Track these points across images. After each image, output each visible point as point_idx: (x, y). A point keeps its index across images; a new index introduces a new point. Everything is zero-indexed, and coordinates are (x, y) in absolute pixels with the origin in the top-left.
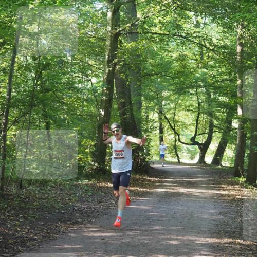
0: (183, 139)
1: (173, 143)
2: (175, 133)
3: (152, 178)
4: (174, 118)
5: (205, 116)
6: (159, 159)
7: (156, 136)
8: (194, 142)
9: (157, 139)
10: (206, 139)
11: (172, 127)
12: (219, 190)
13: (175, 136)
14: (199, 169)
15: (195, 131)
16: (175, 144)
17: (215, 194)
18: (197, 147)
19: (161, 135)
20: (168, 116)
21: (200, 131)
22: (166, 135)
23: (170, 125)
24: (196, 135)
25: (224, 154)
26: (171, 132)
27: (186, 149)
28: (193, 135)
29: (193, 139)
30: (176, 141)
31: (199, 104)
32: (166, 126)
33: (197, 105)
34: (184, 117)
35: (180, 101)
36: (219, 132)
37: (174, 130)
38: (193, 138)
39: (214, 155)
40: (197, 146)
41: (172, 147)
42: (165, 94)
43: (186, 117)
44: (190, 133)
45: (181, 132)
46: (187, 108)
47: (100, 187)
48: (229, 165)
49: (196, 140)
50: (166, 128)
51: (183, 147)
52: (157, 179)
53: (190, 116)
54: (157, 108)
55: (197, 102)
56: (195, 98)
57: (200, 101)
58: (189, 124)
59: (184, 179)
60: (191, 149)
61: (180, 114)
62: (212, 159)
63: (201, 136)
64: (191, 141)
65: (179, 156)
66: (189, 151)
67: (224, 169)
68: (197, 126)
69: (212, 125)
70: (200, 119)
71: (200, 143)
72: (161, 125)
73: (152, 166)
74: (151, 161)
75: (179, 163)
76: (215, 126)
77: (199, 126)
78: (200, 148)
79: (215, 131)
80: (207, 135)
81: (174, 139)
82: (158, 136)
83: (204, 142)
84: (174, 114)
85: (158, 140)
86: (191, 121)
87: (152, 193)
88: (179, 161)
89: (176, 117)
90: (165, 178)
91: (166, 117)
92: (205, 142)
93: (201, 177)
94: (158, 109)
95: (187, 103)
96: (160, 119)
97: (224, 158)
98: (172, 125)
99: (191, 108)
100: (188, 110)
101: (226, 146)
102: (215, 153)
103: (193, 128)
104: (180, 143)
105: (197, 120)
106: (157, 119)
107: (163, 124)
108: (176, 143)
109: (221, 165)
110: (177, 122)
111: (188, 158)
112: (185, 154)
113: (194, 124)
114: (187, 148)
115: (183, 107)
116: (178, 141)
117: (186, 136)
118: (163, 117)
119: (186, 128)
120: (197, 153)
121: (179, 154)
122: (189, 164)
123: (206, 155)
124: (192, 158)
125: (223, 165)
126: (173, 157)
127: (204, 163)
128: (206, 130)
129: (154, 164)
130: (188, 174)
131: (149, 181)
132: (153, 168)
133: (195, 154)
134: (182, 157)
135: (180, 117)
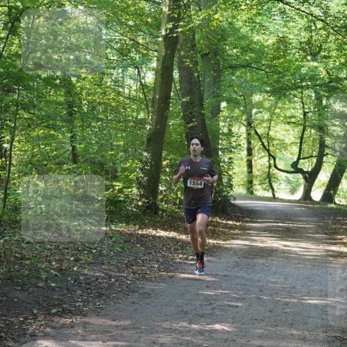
0: (281, 165)
1: (267, 170)
2: (270, 155)
3: (230, 222)
4: (268, 134)
5: (313, 131)
6: (245, 192)
7: (242, 159)
8: (296, 168)
9: (244, 164)
10: (314, 165)
11: (265, 147)
12: (335, 244)
13: (270, 159)
14: (303, 209)
15: (298, 154)
16: (269, 172)
17: (328, 251)
18: (300, 176)
19: (250, 158)
20: (260, 131)
21: (305, 154)
22: (256, 158)
23: (263, 144)
24: (299, 159)
25: (340, 187)
26: (263, 154)
27: (285, 179)
28: (295, 160)
29: (295, 165)
30: (270, 167)
31: (305, 114)
32: (257, 145)
33: (302, 116)
34: (282, 132)
35: (277, 111)
36: (333, 155)
37: (268, 151)
38: (294, 162)
39: (324, 188)
40: (300, 174)
41: (265, 175)
42: (257, 98)
43: (285, 133)
44: (291, 156)
45: (278, 155)
46: (288, 120)
47: (142, 236)
48: (345, 203)
49: (299, 166)
50: (256, 148)
51: (281, 176)
52: (238, 224)
53: (291, 132)
54: (244, 118)
55: (301, 111)
56: (298, 105)
57: (307, 111)
58: (289, 143)
59: (280, 224)
60: (291, 179)
61: (278, 128)
62: (322, 194)
63: (306, 160)
64: (292, 167)
65: (275, 188)
66: (289, 182)
67: (340, 209)
68: (301, 146)
69: (323, 145)
70: (305, 136)
71: (305, 170)
72: (249, 143)
73: (233, 202)
74: (232, 196)
75: (274, 198)
76: (327, 147)
77: (304, 146)
78: (305, 178)
79: (327, 154)
80: (315, 160)
81: (268, 164)
82: (245, 160)
83: (310, 170)
84: (269, 127)
85: (246, 164)
86: (293, 139)
87: (226, 248)
88: (274, 195)
89: (271, 133)
90: (250, 222)
91: (256, 133)
92: (312, 169)
93: (306, 221)
94: (246, 120)
95: (288, 114)
96: (249, 134)
97: (338, 192)
98: (266, 144)
99: (293, 120)
100: (289, 123)
101: (342, 176)
102: (326, 185)
103: (296, 149)
104: (276, 171)
105: (302, 138)
106: (245, 135)
107: (252, 142)
108: (271, 170)
109: (335, 204)
110: (273, 139)
111: (287, 191)
112: (283, 186)
113: (297, 143)
114: (286, 177)
115: (282, 119)
116: (273, 168)
117: (285, 160)
118: (253, 132)
119: (286, 149)
120: (300, 184)
121: (275, 186)
122: (289, 201)
123: (313, 188)
124: (293, 191)
125: (337, 202)
126: (265, 189)
127: (310, 199)
128: (314, 153)
129: (235, 199)
130: (286, 217)
131: (226, 226)
132: (234, 205)
133: (297, 186)
134: (278, 191)
135: (277, 134)
